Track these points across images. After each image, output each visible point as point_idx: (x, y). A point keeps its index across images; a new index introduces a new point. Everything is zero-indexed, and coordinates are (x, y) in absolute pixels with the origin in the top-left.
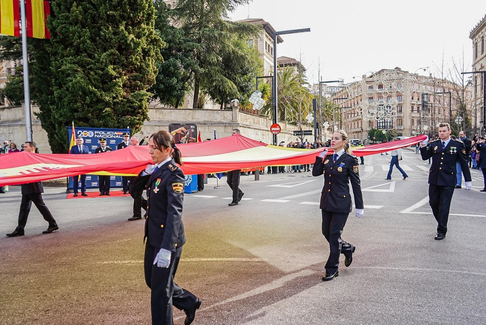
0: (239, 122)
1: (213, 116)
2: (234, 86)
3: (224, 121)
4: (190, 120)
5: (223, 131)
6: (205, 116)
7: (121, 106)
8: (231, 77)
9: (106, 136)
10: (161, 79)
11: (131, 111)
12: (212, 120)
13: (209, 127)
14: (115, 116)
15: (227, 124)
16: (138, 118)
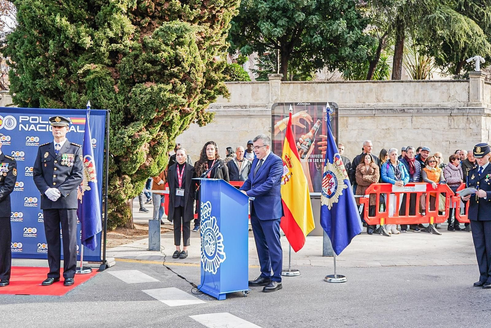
0: (484, 106)
1: (424, 94)
2: (477, 28)
3: (449, 105)
4: (372, 104)
5: (446, 125)
6: (404, 94)
7: (129, 61)
8: (472, 12)
9: (45, 128)
10: (315, 22)
11: (156, 72)
12: (420, 103)
13: (414, 118)
14: (116, 83)
15: (455, 111)
16: (170, 87)
